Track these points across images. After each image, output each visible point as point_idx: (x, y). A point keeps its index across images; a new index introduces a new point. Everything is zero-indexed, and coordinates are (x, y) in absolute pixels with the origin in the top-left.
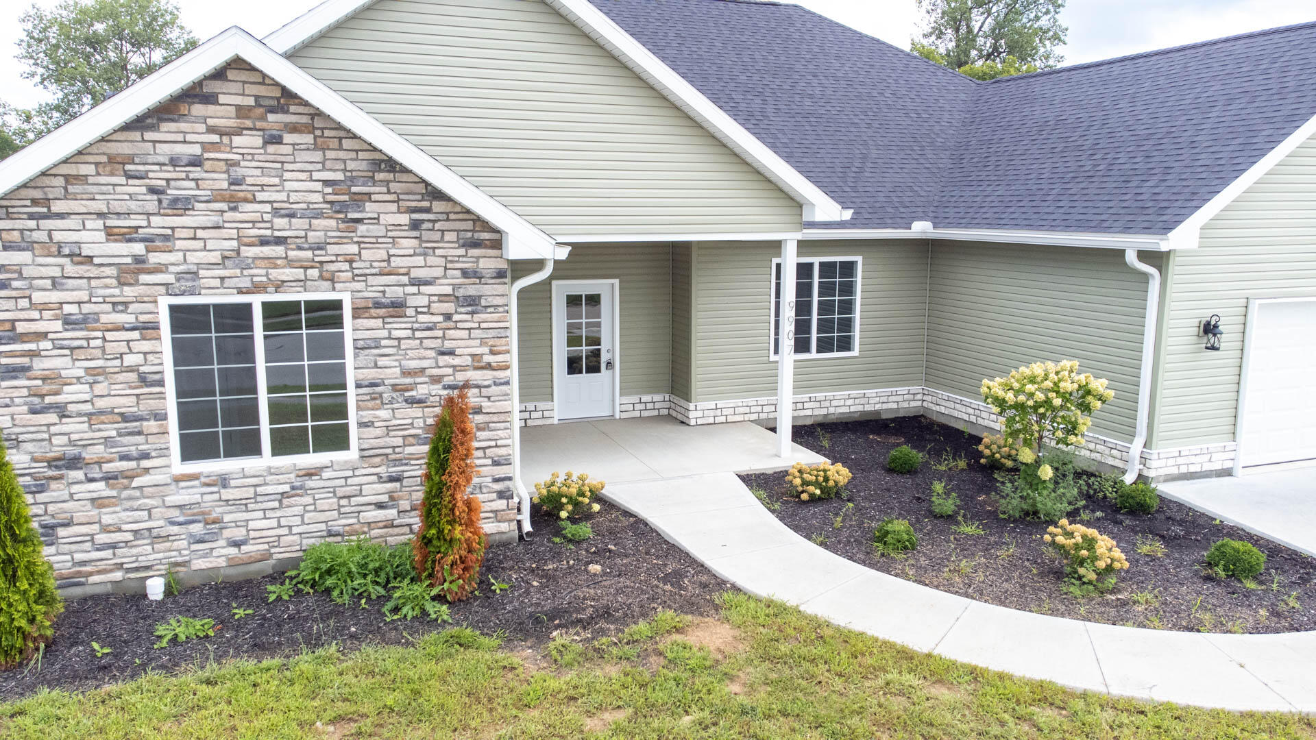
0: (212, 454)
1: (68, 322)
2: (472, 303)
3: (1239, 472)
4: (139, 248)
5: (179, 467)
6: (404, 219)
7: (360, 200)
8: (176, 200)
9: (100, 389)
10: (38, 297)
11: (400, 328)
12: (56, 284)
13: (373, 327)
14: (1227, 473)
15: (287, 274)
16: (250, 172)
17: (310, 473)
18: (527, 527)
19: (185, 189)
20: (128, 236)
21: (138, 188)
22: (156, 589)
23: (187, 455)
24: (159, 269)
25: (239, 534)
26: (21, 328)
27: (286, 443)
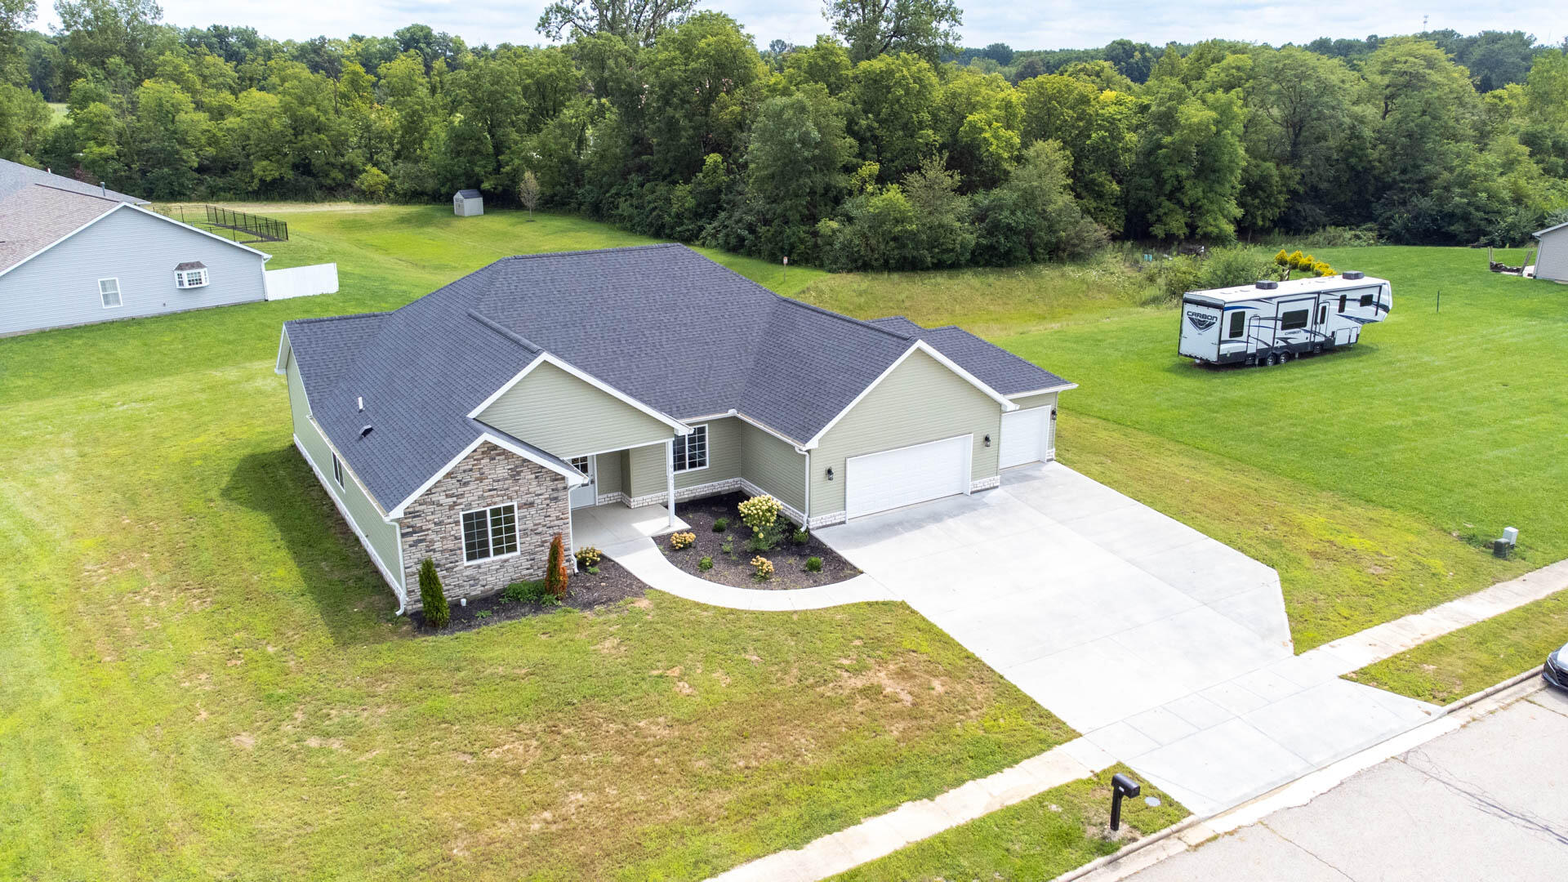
0: (475, 558)
1: (435, 524)
2: (556, 499)
3: (847, 522)
4: (455, 499)
5: (466, 564)
6: (533, 476)
7: (519, 473)
8: (465, 483)
9: (445, 542)
10: (428, 518)
11: (533, 511)
12: (433, 513)
13: (524, 512)
14: (844, 522)
15: (497, 499)
16: (486, 471)
17: (506, 561)
18: (576, 571)
19: (468, 479)
20: (452, 496)
21: (454, 481)
22: (464, 602)
23: (468, 559)
24: (461, 504)
25: (484, 583)
26: (424, 528)
27: (498, 552)
